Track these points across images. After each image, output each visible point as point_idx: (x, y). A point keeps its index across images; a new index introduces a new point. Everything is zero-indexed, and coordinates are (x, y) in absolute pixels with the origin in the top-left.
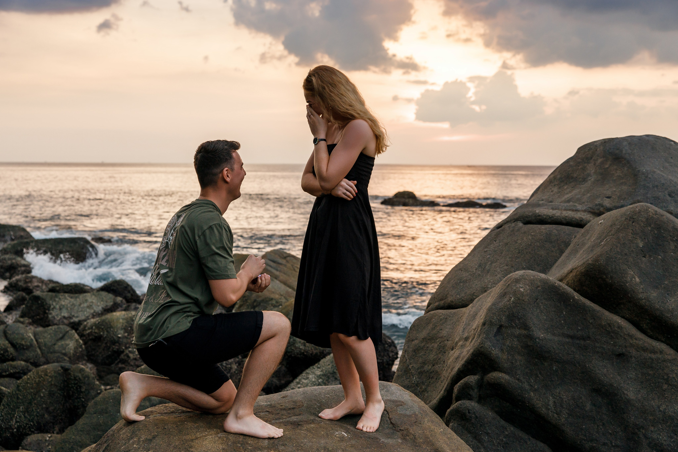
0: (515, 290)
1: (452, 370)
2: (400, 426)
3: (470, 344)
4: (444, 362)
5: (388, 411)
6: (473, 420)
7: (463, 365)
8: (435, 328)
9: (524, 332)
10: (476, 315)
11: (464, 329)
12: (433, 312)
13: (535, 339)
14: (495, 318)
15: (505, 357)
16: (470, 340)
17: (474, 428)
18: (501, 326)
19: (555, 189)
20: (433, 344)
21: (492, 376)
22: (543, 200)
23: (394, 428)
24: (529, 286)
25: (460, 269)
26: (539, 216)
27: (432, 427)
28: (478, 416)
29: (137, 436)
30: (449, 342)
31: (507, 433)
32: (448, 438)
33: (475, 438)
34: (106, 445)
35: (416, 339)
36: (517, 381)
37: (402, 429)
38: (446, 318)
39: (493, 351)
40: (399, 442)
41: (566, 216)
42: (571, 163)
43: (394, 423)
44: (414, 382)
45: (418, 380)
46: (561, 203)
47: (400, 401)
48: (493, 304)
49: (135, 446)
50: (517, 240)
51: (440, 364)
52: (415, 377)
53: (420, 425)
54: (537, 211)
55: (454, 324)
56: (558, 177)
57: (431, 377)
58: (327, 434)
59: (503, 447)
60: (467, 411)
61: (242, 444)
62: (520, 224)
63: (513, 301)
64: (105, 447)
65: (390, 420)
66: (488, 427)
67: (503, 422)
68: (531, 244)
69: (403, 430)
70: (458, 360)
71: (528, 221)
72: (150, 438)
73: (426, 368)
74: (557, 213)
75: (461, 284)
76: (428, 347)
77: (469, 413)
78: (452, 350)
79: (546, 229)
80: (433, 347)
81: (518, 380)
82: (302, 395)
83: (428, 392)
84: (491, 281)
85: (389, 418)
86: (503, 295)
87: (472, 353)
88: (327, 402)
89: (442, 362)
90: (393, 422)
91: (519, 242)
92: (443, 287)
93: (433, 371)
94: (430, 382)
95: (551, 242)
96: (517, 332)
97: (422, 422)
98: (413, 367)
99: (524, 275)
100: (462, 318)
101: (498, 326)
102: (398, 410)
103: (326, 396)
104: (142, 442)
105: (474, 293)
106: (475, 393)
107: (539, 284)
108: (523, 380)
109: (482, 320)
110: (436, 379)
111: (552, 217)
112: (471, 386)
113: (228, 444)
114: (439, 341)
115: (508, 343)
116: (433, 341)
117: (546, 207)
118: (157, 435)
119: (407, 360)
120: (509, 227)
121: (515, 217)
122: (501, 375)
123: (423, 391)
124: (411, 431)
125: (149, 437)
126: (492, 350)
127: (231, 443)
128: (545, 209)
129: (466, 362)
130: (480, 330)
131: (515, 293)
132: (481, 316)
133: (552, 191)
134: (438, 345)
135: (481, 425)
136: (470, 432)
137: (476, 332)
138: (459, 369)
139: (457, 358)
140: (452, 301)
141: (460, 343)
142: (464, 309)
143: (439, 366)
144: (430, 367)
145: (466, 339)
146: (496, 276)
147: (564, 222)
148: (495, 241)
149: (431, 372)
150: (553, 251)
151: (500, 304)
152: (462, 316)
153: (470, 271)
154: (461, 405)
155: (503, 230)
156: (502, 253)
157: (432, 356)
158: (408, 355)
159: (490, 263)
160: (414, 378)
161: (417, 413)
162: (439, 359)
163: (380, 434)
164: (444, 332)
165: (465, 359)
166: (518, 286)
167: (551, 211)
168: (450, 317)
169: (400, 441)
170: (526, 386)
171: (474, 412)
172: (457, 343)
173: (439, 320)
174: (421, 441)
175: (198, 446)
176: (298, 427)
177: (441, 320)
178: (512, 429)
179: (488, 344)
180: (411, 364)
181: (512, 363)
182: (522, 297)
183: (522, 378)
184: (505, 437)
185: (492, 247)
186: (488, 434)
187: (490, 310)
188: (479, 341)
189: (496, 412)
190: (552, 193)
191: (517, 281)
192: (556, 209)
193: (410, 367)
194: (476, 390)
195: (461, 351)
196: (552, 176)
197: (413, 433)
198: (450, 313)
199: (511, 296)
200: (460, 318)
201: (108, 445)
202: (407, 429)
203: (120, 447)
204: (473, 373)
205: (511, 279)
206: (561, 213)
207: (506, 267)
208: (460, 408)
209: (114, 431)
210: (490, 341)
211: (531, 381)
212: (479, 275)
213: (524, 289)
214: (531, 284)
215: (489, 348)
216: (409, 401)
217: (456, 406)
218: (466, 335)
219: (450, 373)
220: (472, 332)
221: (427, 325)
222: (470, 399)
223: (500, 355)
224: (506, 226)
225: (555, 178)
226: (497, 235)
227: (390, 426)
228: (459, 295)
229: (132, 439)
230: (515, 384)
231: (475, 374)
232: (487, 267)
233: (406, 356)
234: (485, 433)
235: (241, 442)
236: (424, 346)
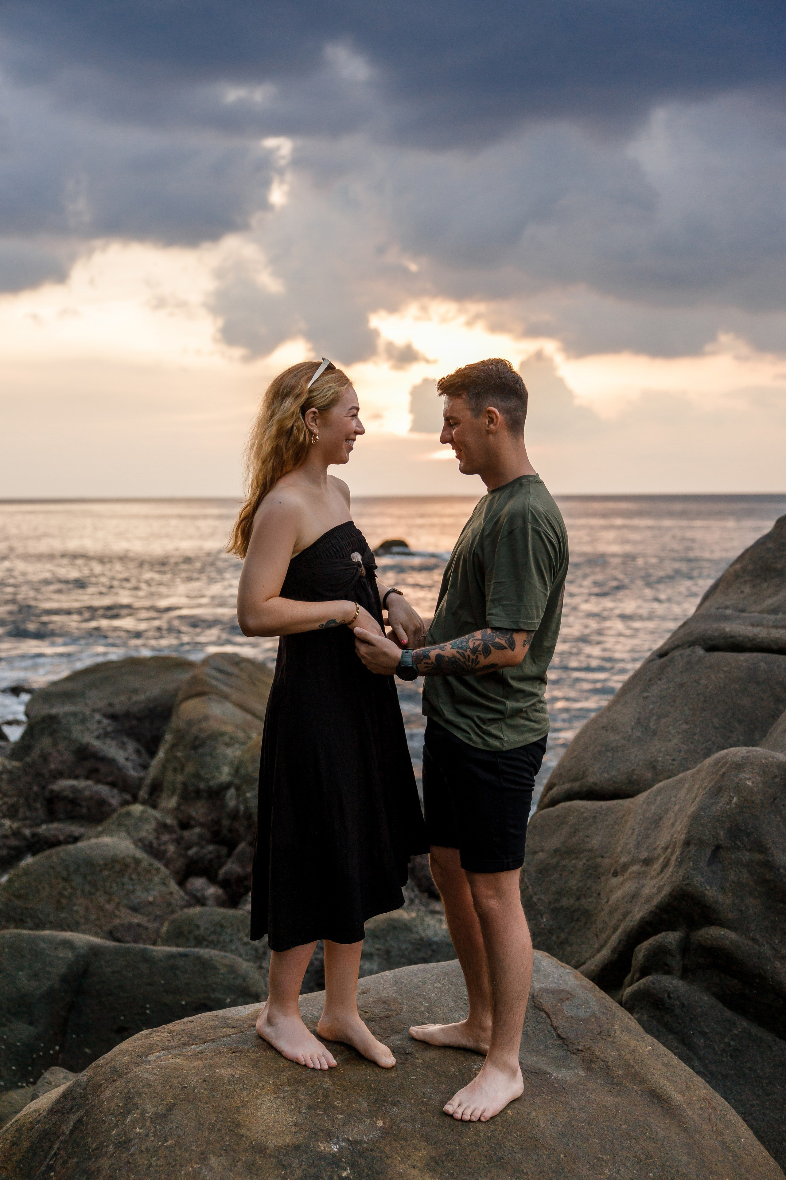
0: (738, 783)
1: (625, 915)
2: (575, 1042)
3: (658, 875)
4: (599, 894)
5: (548, 1011)
6: (677, 1011)
7: (651, 912)
8: (575, 832)
9: (758, 857)
10: (660, 819)
11: (638, 843)
12: (568, 803)
13: (778, 869)
14: (708, 833)
15: (729, 901)
16: (657, 866)
17: (679, 1023)
18: (718, 848)
19: (747, 589)
20: (574, 861)
21: (708, 934)
22: (727, 607)
23: (566, 1047)
24: (760, 776)
25: (603, 727)
26: (732, 637)
27: (633, 1043)
28: (686, 1003)
29: (138, 1108)
30: (606, 861)
31: (736, 1032)
32: (665, 1065)
33: (683, 1041)
34: (74, 1118)
35: (542, 851)
36: (750, 943)
37: (580, 1048)
38: (595, 817)
39: (708, 891)
40: (582, 1076)
41: (778, 638)
42: (770, 545)
43: (564, 1036)
44: (545, 925)
45: (551, 922)
46: (761, 612)
47: (563, 990)
48: (701, 808)
49: (138, 1130)
50: (700, 679)
51: (591, 897)
52: (546, 917)
53: (610, 1040)
54: (727, 629)
55: (612, 829)
56: (750, 567)
57: (575, 918)
58: (460, 1071)
59: (731, 1056)
60: (666, 995)
61: (324, 1110)
62: (700, 651)
63: (736, 804)
64: (75, 1124)
65: (554, 1029)
66: (704, 1022)
67: (728, 1013)
68: (724, 688)
69: (582, 1051)
70: (635, 900)
71: (712, 648)
72: (164, 1112)
73: (565, 902)
74: (762, 633)
75: (609, 754)
76: (564, 866)
77: (669, 997)
78: (615, 874)
79: (746, 660)
80: (574, 866)
81: (753, 939)
82: (394, 985)
83: (571, 945)
84: (663, 750)
85: (552, 1025)
86: (717, 791)
87: (670, 894)
88: (439, 997)
89: (595, 895)
90: (562, 1035)
91: (704, 681)
92: (575, 757)
93: (579, 909)
94: (573, 928)
95: (758, 683)
96: (746, 856)
97: (612, 1034)
98: (539, 899)
99: (750, 756)
100: (625, 818)
101: (713, 848)
102: (565, 1008)
103: (436, 985)
104: (149, 1120)
105: (634, 769)
106: (676, 962)
107: (776, 772)
108: (761, 940)
109: (683, 837)
110: (586, 923)
111: (753, 639)
112: (670, 950)
113: (300, 1113)
114: (585, 857)
115: (732, 877)
116: (574, 856)
117: (739, 621)
118: (174, 1105)
119: (528, 887)
120: (681, 655)
121: (690, 639)
122: (723, 932)
123: (562, 943)
124: (597, 1053)
125: (161, 1109)
126: (706, 889)
127: (306, 1109)
128: (740, 624)
129: (657, 907)
130: (681, 854)
131: (738, 788)
132: (673, 824)
133: (742, 592)
134: (584, 864)
135: (691, 1018)
136: (671, 1031)
137: (672, 854)
138: (642, 918)
139: (634, 896)
140: (595, 784)
141: (635, 868)
142: (626, 803)
143: (590, 900)
144: (572, 901)
145: (648, 862)
146: (670, 740)
147: (774, 647)
148: (660, 679)
149: (575, 911)
150: (762, 699)
151: (714, 809)
152: (624, 815)
153: (622, 732)
154: (654, 983)
155: (672, 660)
156: (675, 702)
157: (574, 883)
158: (529, 879)
159: (655, 718)
160: (545, 920)
161: (597, 1013)
162: (589, 888)
163: (544, 1058)
164: (595, 842)
165: (655, 902)
166: (742, 776)
167: (750, 628)
168: (601, 814)
169: (582, 1073)
170: (768, 952)
171: (678, 997)
172: (625, 867)
173: (582, 820)
174: (620, 1072)
175: (249, 1122)
176: (406, 1059)
177: (585, 820)
178: (745, 1024)
179: (698, 879)
180: (535, 894)
181: (741, 910)
182: (751, 796)
183: (758, 937)
184: (733, 1039)
185: (655, 689)
186: (704, 1034)
187: (695, 818)
188: (680, 873)
189: (715, 995)
190: (742, 596)
191: (739, 766)
192: (758, 626)
193: (535, 899)
194: (678, 957)
195: (639, 883)
196: (738, 566)
197: (602, 1056)
198: (601, 807)
199: (732, 795)
200: (622, 818)
201: (80, 1121)
202: (589, 1048)
203: (109, 1131)
204: (672, 928)
205: (726, 763)
206: (769, 633)
207: (685, 727)
208: (653, 988)
209: (85, 1089)
210: (702, 874)
211: (774, 943)
212: (639, 739)
213: (753, 783)
214: (764, 772)
215: (701, 886)
216: (577, 989)
217: (645, 984)
218: (644, 855)
219: (621, 921)
220: (659, 851)
221: (559, 827)
222: (668, 972)
223: (720, 898)
224: (676, 654)
225: (744, 569)
226: (662, 669)
227: (559, 1042)
228: (608, 773)
229: (129, 1113)
230: (748, 948)
231: (674, 929)
232: (651, 725)
233: (526, 880)
234: (699, 1032)
235: (323, 1106)
236: (558, 863)
